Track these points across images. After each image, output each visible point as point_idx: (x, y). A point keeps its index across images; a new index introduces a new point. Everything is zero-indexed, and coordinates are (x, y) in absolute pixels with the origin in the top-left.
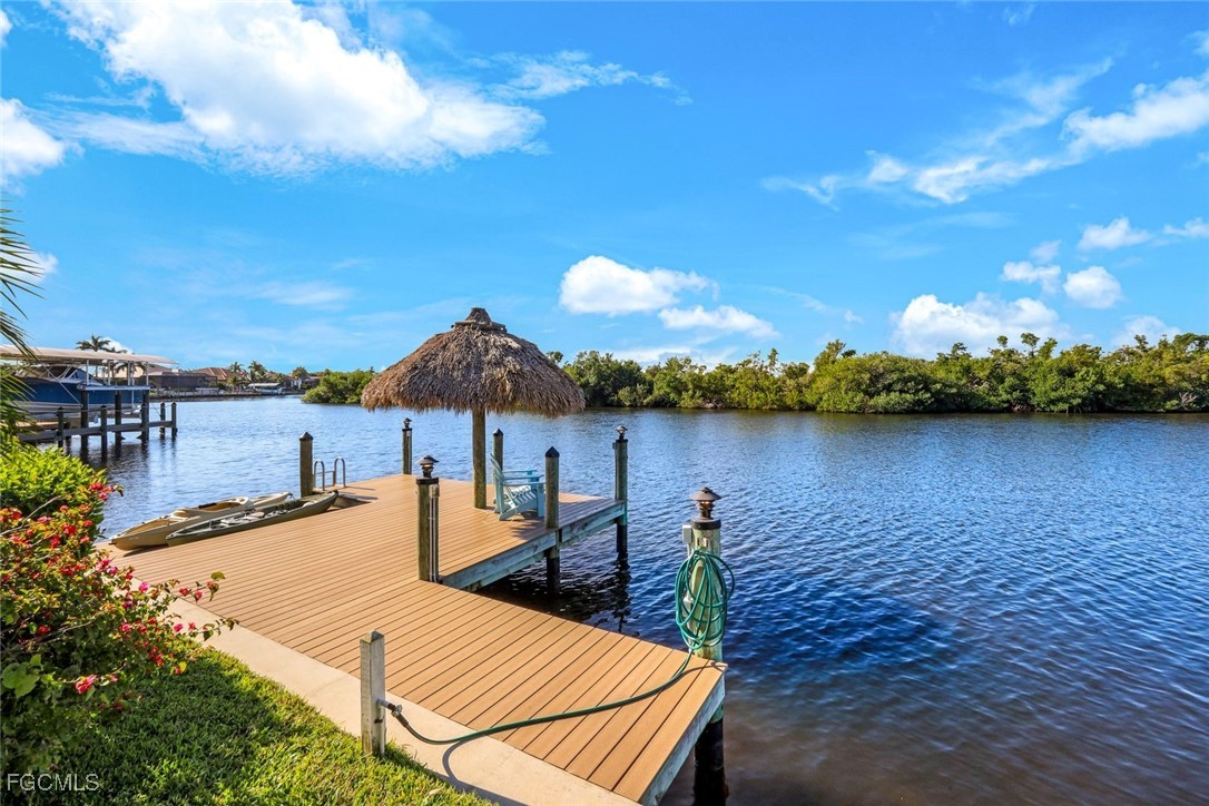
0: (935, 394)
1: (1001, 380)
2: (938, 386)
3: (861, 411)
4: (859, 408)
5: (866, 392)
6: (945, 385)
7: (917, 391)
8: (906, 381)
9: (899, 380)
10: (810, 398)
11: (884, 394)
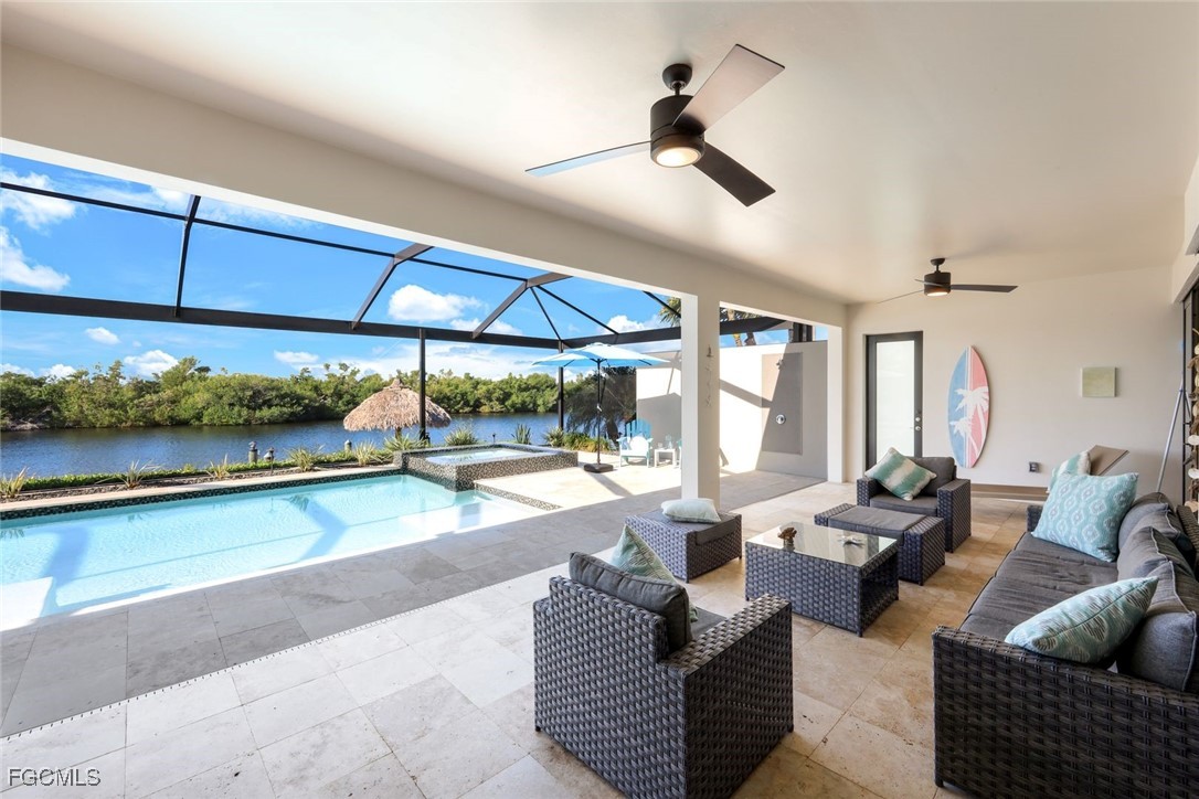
0: (306, 406)
1: (340, 397)
2: (307, 401)
3: (248, 423)
4: (246, 420)
5: (249, 407)
6: (310, 401)
7: (292, 405)
8: (283, 397)
9: (277, 396)
10: (184, 412)
11: (265, 409)
